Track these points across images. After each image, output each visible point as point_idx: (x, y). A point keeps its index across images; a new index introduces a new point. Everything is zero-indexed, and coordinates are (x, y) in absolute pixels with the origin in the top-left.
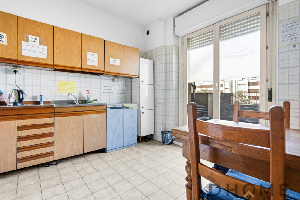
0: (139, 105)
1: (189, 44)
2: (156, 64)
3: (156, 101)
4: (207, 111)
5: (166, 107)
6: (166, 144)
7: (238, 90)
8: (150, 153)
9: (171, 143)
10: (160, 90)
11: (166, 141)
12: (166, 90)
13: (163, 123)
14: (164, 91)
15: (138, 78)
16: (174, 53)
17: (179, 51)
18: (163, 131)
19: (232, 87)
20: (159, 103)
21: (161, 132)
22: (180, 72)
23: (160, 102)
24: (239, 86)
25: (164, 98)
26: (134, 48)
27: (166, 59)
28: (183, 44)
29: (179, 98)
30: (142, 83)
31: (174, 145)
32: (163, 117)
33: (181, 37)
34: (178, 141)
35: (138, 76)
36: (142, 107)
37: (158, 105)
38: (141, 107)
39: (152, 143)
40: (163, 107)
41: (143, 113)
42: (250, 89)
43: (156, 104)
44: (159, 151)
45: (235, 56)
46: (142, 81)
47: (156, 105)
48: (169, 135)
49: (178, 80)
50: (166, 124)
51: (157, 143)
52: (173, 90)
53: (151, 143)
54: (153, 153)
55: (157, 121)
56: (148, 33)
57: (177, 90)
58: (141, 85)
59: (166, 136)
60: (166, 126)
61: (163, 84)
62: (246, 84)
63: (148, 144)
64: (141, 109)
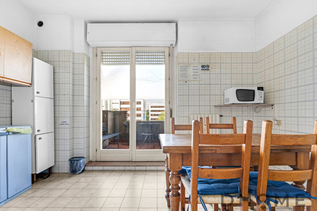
0: (33, 128)
1: (103, 59)
2: (57, 71)
3: (57, 121)
4: (107, 129)
5: (74, 127)
6: (78, 173)
7: (112, 108)
8: (64, 191)
9: (83, 171)
10: (64, 106)
11: (79, 169)
12: (74, 106)
13: (71, 149)
14: (71, 107)
15: (29, 86)
16: (85, 63)
17: (89, 62)
18: (71, 158)
19: (107, 105)
20: (63, 123)
21: (69, 160)
22: (91, 86)
23: (66, 122)
24: (113, 104)
25: (72, 117)
26: (24, 40)
27: (73, 69)
28: (96, 56)
29: (89, 117)
30: (38, 95)
31: (87, 171)
32: (71, 140)
33: (93, 48)
34: (93, 165)
35: (30, 84)
36: (38, 131)
37: (61, 126)
38: (36, 130)
39: (56, 178)
40: (70, 128)
41: (40, 139)
42: (122, 107)
43: (57, 124)
44: (74, 184)
45: (148, 80)
46: (38, 93)
47: (57, 126)
48: (81, 161)
49: (88, 96)
50: (73, 149)
51: (62, 176)
52: (85, 107)
53: (53, 178)
54: (68, 189)
55: (61, 147)
56: (40, 24)
57: (88, 107)
58: (36, 98)
59: (78, 163)
60: (73, 152)
61: (70, 99)
62: (118, 103)
63: (50, 181)
64: (36, 133)
